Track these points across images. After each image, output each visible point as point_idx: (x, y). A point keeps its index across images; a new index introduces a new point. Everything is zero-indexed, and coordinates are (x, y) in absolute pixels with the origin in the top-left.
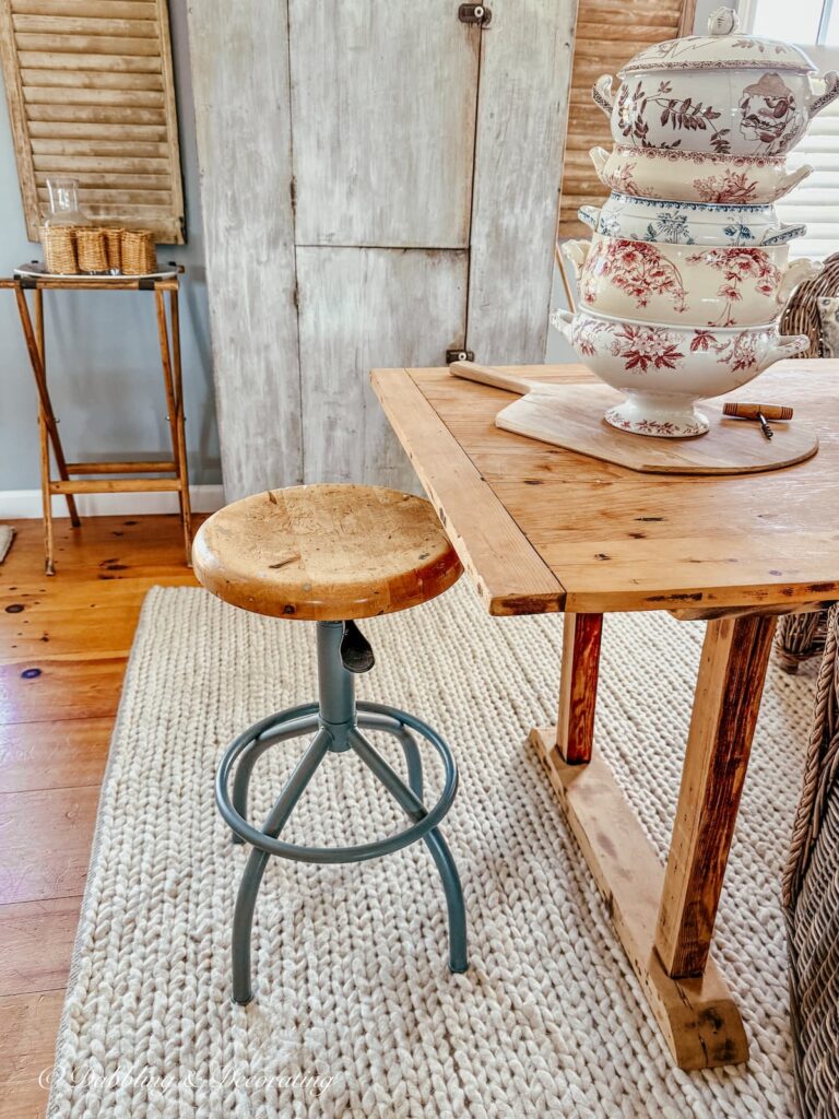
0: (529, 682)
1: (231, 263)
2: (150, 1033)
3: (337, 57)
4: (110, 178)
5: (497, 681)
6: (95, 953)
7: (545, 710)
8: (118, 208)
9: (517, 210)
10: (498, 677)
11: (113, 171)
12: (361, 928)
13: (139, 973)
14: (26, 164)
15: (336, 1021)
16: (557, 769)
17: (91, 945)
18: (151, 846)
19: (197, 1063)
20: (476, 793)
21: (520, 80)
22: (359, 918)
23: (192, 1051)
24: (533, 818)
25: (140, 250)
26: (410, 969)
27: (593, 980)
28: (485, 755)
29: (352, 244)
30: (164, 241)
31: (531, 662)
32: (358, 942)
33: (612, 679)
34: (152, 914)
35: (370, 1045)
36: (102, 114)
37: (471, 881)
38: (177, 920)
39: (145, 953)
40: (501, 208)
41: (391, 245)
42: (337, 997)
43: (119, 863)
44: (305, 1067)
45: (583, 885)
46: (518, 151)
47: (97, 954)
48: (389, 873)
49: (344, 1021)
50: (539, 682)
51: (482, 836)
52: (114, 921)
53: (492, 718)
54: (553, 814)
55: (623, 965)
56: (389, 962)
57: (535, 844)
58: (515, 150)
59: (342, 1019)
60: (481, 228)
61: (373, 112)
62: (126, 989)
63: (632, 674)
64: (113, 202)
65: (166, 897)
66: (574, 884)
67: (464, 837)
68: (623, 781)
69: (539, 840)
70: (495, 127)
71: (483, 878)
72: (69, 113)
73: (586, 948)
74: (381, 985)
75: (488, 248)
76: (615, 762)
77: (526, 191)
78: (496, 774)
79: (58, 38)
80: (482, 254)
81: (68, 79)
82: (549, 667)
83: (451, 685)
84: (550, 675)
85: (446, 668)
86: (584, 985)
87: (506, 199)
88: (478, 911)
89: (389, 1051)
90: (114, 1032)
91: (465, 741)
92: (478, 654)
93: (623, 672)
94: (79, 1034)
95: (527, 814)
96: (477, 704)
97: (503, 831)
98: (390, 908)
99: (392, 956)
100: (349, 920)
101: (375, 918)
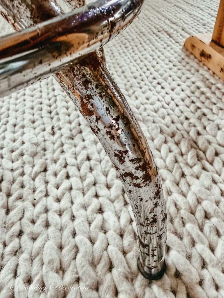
0: (174, 23)
5: (155, 25)
12: (58, 200)
16: (219, 52)
20: (154, 79)
22: (57, 188)
24: (204, 89)
26: (114, 251)
28: (156, 57)
31: (173, 16)
32: (53, 217)
37: (166, 142)
48: (86, 142)
51: (166, 106)
53: (156, 40)
56: (89, 243)
67: (151, 107)
71: (176, 138)
74: (78, 280)
88: (180, 171)
91: (140, 52)
95: (198, 88)
96: (144, 35)
97: (183, 100)
98: (89, 175)
99: (93, 235)
100: (47, 191)
101: (74, 187)
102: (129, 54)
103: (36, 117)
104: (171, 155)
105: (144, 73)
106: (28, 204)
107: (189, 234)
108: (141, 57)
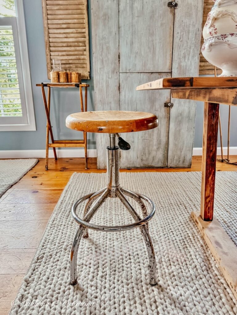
0: (191, 200)
1: (101, 78)
2: (50, 289)
3: (133, 19)
4: (70, 62)
5: (180, 200)
6: (37, 263)
7: (197, 208)
8: (72, 70)
9: (186, 60)
10: (180, 199)
11: (71, 60)
12: (127, 264)
13: (50, 271)
14: (49, 58)
15: (114, 292)
16: (200, 222)
17: (37, 261)
18: (60, 236)
19: (64, 300)
20: (171, 229)
21: (186, 22)
22: (126, 261)
23: (63, 296)
24: (191, 237)
25: (76, 77)
26: (143, 279)
27: (213, 289)
28: (174, 219)
29: (136, 72)
30: (84, 78)
31: (192, 195)
32: (125, 268)
33: (221, 201)
34: (57, 254)
35: (126, 302)
36: (69, 44)
38: (65, 257)
39: (53, 265)
40: (181, 60)
41: (148, 72)
42: (116, 285)
43: (50, 239)
44: (101, 306)
45: (209, 258)
46: (186, 43)
47: (38, 264)
49: (117, 293)
50: (195, 201)
52: (45, 255)
53: (177, 209)
54: (198, 237)
55: (225, 285)
56: (136, 275)
57: (191, 245)
58: (185, 43)
59: (116, 292)
60: (175, 66)
61: (142, 34)
62: (45, 275)
63: (228, 200)
64: (71, 68)
65: (63, 249)
66: (206, 258)
68: (225, 229)
69: (193, 244)
70: (179, 37)
72: (60, 45)
73: (211, 278)
74: (132, 283)
75: (177, 71)
76: (222, 223)
77: (189, 54)
78: (178, 224)
79: (59, 25)
80: (176, 74)
81: (61, 36)
82: (198, 197)
83: (164, 200)
84: (199, 199)
85: (162, 195)
86: (209, 290)
87: (183, 57)
88: (169, 263)
89: (133, 304)
90: (37, 287)
91: (167, 215)
92: (173, 192)
93: (225, 199)
94: (27, 286)
95: (189, 237)
96: (172, 205)
97: (180, 241)
98: (137, 259)
99: (137, 274)
100: (123, 262)
101: (132, 262)
102: (161, 215)
103: (118, 237)
104: (168, 259)
105: (167, 226)
106: (117, 264)
107: (167, 279)
108: (167, 217)
